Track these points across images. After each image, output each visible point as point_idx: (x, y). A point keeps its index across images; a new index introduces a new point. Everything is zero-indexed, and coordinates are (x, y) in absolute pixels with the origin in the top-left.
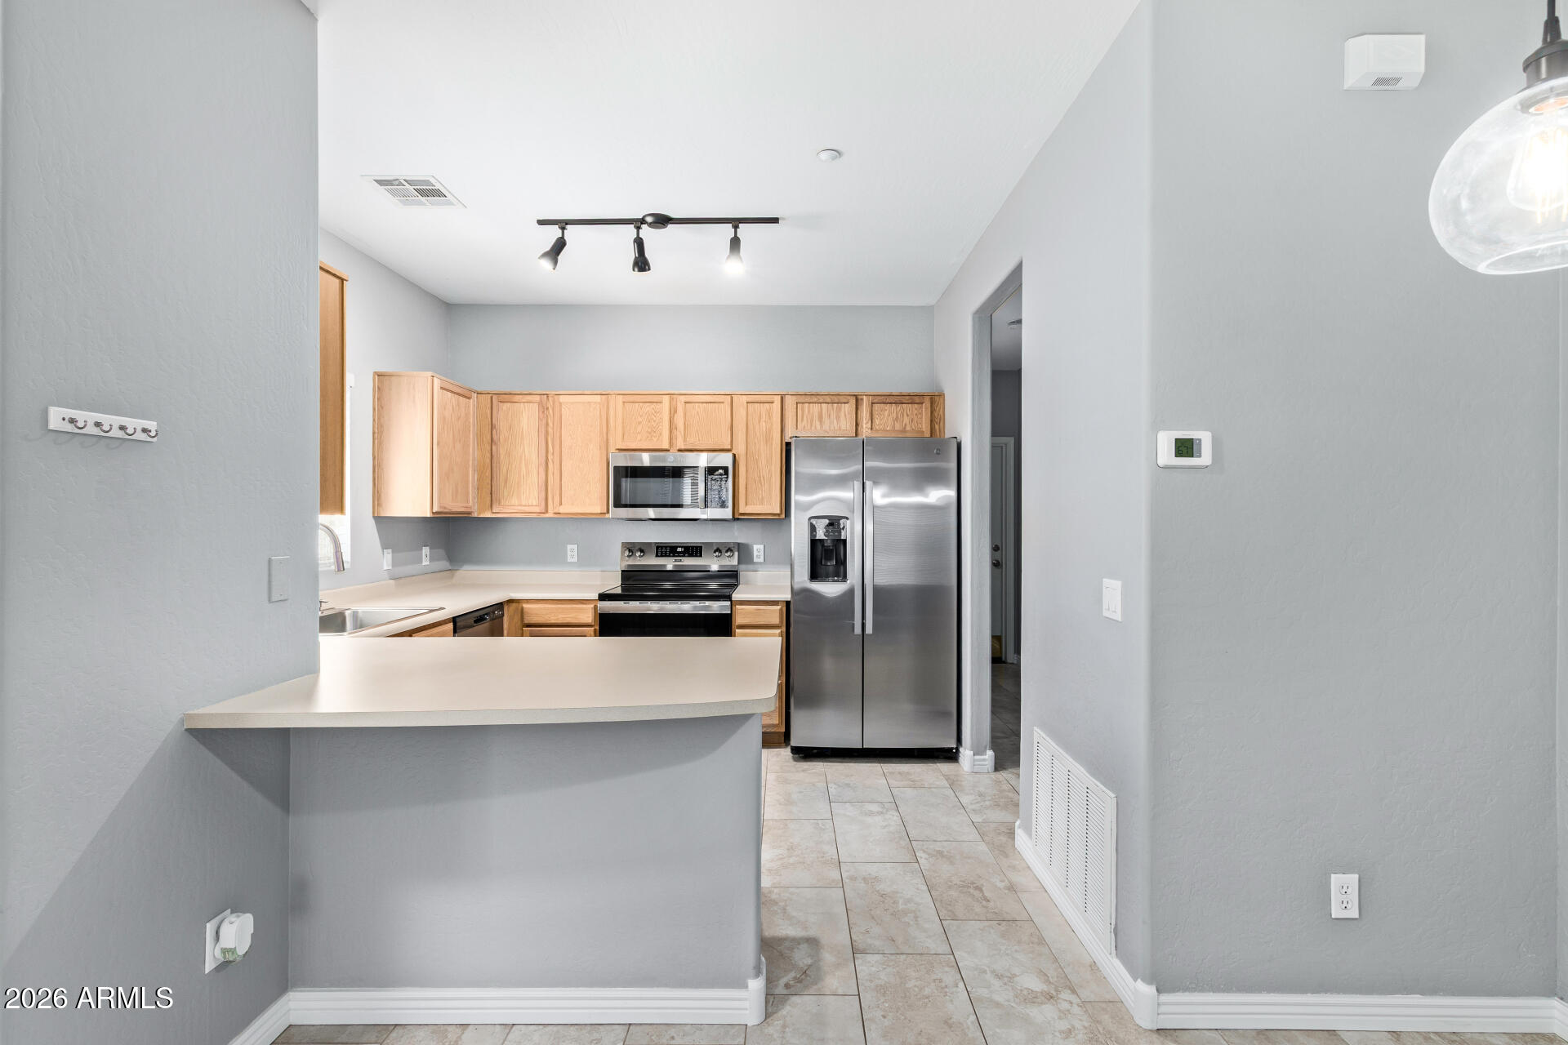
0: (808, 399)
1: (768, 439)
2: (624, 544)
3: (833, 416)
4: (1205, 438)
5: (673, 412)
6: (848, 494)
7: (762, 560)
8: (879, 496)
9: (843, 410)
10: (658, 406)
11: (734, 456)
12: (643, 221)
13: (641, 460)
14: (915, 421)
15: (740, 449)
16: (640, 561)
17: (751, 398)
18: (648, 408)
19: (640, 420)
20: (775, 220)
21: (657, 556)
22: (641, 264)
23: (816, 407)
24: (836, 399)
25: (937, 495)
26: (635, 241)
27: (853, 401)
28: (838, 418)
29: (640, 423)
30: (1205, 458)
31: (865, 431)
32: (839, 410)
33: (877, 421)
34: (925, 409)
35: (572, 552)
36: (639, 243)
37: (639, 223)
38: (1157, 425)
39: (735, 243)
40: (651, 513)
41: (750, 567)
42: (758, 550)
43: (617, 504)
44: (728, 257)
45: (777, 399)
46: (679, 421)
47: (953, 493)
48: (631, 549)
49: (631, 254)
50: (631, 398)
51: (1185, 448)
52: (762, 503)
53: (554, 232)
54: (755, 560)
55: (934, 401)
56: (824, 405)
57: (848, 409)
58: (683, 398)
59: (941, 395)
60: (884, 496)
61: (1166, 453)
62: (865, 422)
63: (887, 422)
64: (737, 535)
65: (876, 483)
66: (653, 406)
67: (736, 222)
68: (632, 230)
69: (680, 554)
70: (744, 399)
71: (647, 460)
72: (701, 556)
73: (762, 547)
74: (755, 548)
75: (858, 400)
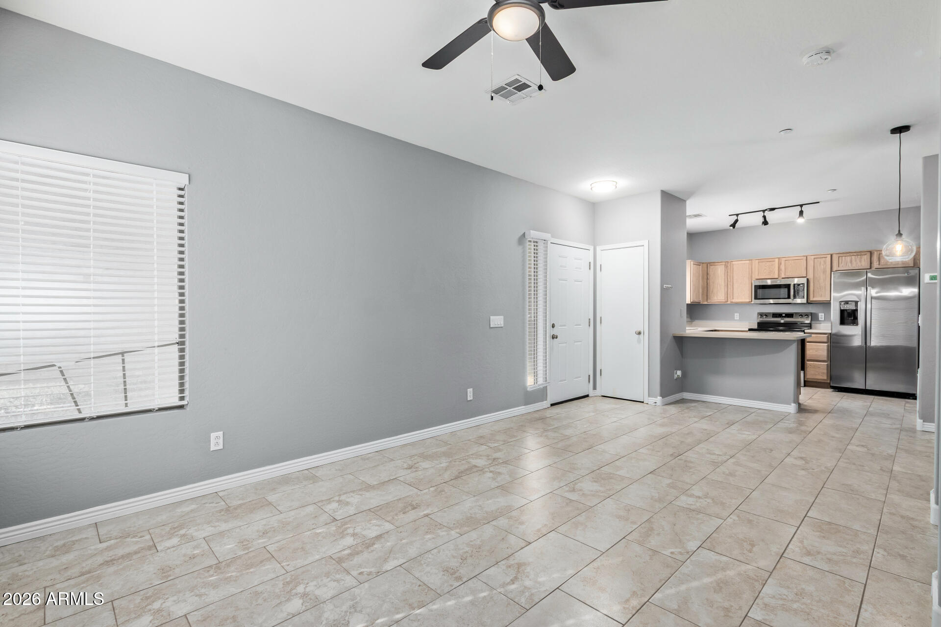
0: (845, 255)
1: (824, 272)
2: (758, 313)
3: (858, 261)
5: (780, 264)
6: (861, 292)
7: (823, 319)
8: (873, 292)
9: (863, 258)
10: (773, 263)
11: (808, 280)
12: (766, 210)
13: (767, 283)
15: (810, 276)
16: (765, 319)
17: (815, 257)
18: (768, 264)
19: (765, 268)
20: (818, 202)
21: (773, 317)
22: (765, 223)
23: (848, 259)
24: (860, 253)
26: (763, 216)
27: (869, 254)
28: (860, 261)
29: (765, 269)
32: (861, 258)
33: (882, 261)
35: (737, 316)
36: (764, 217)
37: (764, 211)
39: (801, 213)
40: (771, 301)
41: (818, 322)
42: (821, 316)
43: (756, 298)
44: (799, 217)
45: (829, 256)
46: (783, 267)
48: (761, 315)
49: (762, 220)
50: (761, 261)
51: (933, 278)
52: (821, 296)
53: (735, 218)
54: (820, 319)
56: (853, 257)
57: (866, 258)
58: (784, 259)
59: (919, 248)
60: (877, 293)
61: (928, 279)
62: (875, 262)
63: (888, 261)
64: (810, 309)
65: (873, 287)
66: (771, 262)
67: (801, 206)
68: (762, 213)
69: (783, 317)
70: (813, 257)
71: (769, 282)
72: (793, 317)
73: (823, 314)
74: (820, 314)
75: (871, 253)
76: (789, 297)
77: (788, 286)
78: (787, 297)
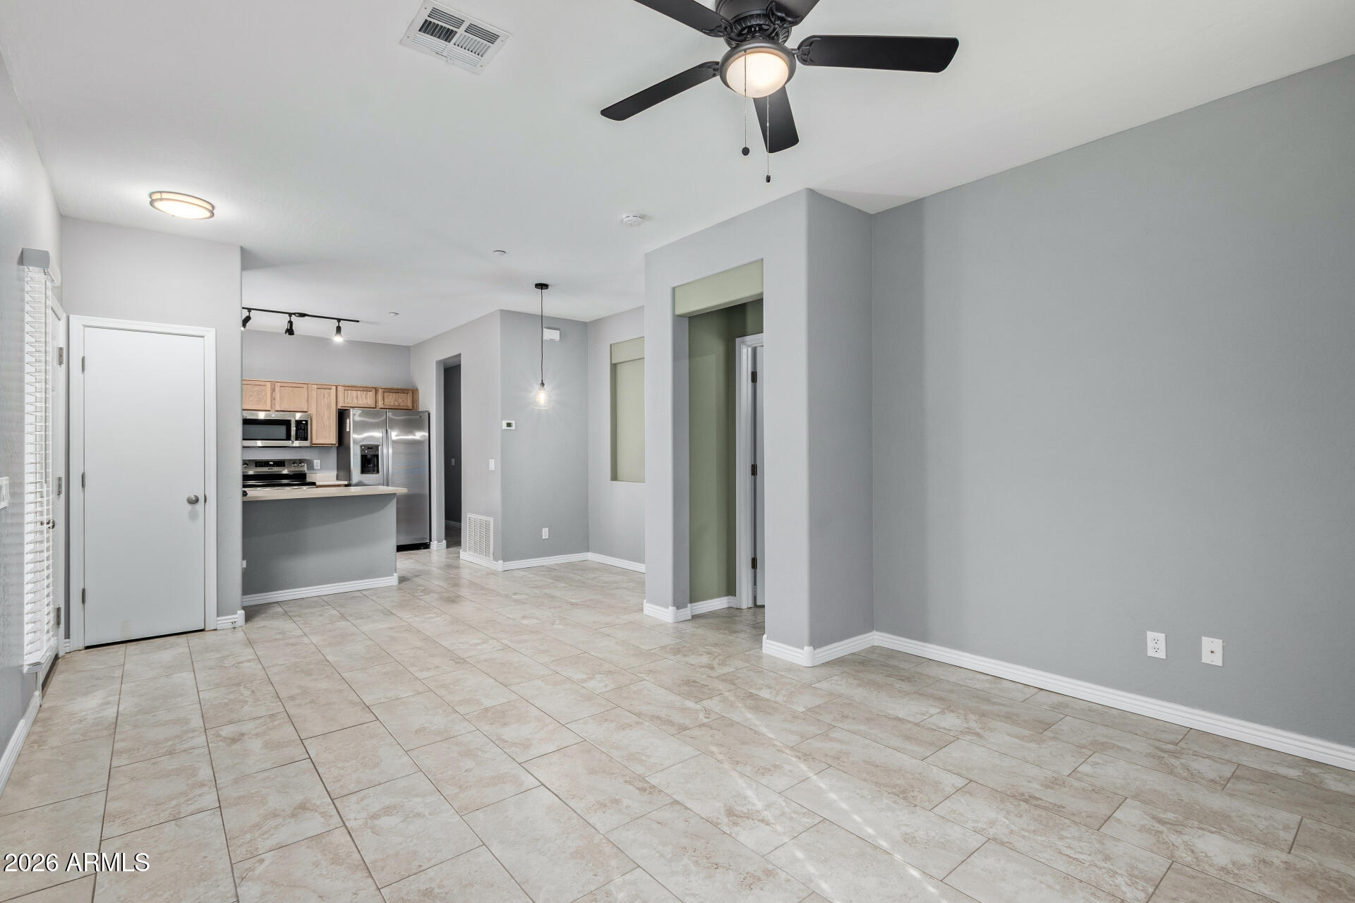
0: (351, 388)
1: (329, 407)
3: (364, 396)
4: (513, 423)
5: (273, 390)
6: (379, 434)
7: (319, 468)
8: (394, 435)
9: (368, 394)
10: (264, 387)
11: (311, 415)
12: (294, 314)
13: (257, 416)
14: (406, 401)
15: (313, 411)
17: (319, 386)
18: (257, 388)
19: (252, 394)
20: (358, 321)
21: (256, 466)
22: (290, 331)
23: (354, 393)
24: (366, 389)
25: (419, 435)
26: (289, 322)
27: (374, 391)
28: (366, 398)
29: (252, 396)
30: (513, 428)
31: (380, 404)
32: (366, 394)
33: (386, 400)
34: (410, 395)
36: (291, 323)
37: (290, 314)
38: (503, 419)
39: (339, 329)
40: (259, 443)
41: (313, 472)
42: (317, 463)
44: (335, 335)
45: (334, 388)
46: (277, 395)
47: (427, 434)
48: (251, 464)
49: (286, 326)
50: (246, 382)
51: (509, 425)
52: (324, 439)
54: (315, 468)
55: (412, 392)
56: (359, 392)
57: (371, 394)
58: (279, 384)
59: (417, 390)
60: (396, 436)
61: (504, 426)
62: (380, 400)
63: (391, 400)
64: (306, 455)
65: (392, 427)
66: (260, 387)
67: (339, 320)
68: (287, 317)
69: (271, 465)
70: (315, 386)
71: (262, 416)
72: (284, 466)
73: (319, 461)
74: (315, 461)
75: (376, 390)
76: (288, 438)
77: (287, 423)
78: (285, 438)
